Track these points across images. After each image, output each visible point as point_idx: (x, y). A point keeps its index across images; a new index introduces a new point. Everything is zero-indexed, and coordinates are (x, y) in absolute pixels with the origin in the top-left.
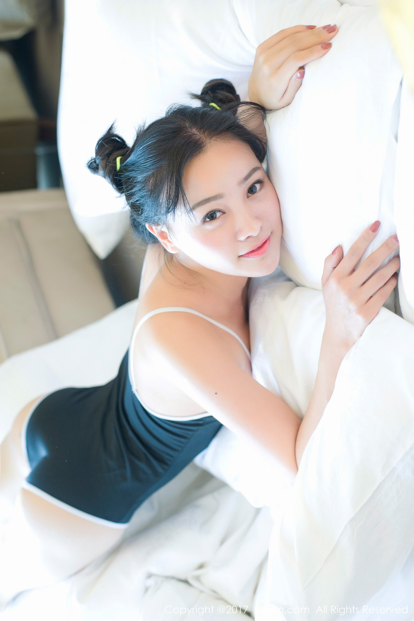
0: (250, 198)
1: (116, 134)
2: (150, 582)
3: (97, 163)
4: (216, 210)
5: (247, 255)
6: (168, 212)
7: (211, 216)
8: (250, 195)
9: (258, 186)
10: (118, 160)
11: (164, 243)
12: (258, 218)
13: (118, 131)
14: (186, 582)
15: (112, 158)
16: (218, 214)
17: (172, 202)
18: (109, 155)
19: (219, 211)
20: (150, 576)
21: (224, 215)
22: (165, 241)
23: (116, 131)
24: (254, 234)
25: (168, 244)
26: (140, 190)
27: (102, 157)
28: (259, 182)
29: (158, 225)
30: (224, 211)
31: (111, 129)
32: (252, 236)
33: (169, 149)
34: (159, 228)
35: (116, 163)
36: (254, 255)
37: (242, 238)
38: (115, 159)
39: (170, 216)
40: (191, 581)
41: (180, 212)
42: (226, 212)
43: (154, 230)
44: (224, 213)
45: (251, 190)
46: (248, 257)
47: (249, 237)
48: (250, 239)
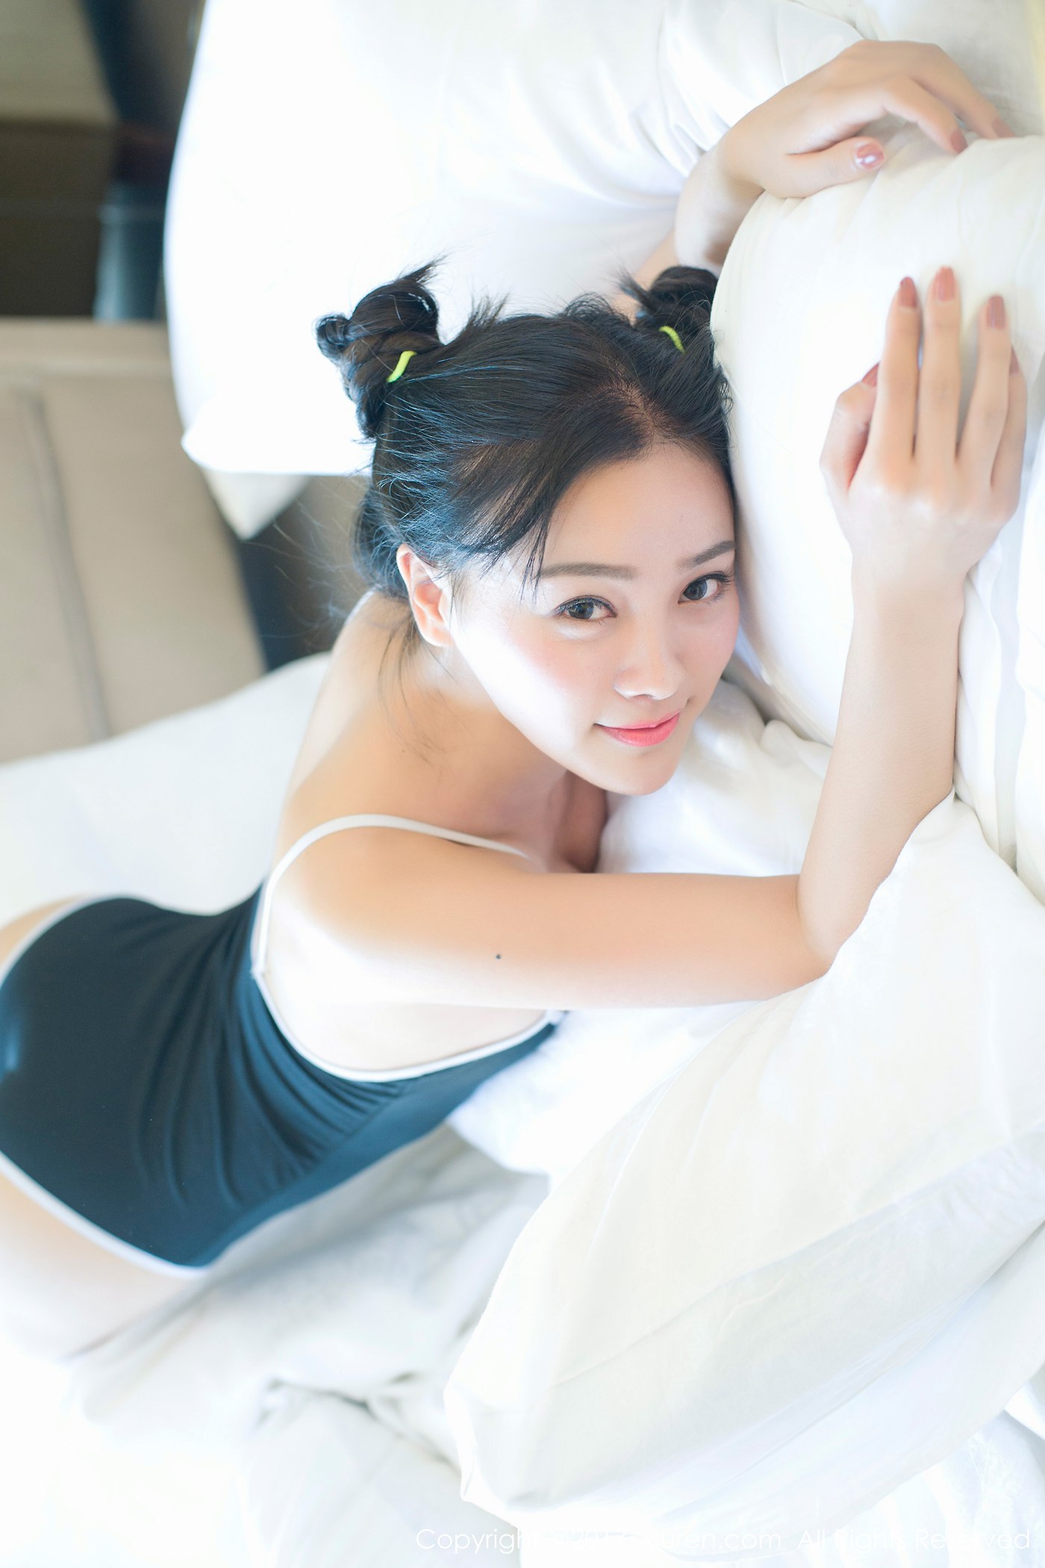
0: (683, 605)
1: (428, 290)
2: (276, 1400)
3: (348, 337)
4: (599, 599)
5: (616, 731)
6: (479, 548)
7: (579, 609)
8: (685, 598)
9: (711, 586)
10: (405, 357)
11: (421, 611)
12: (681, 658)
13: (433, 286)
14: (363, 1405)
15: (392, 343)
16: (598, 612)
17: (507, 531)
18: (386, 335)
19: (607, 606)
20: (276, 1385)
21: (613, 620)
22: (426, 609)
23: (429, 283)
24: (658, 694)
25: (430, 617)
26: (435, 464)
27: (368, 332)
28: (719, 577)
29: (432, 563)
30: (614, 611)
31: (422, 272)
32: (651, 696)
33: (561, 411)
34: (429, 572)
35: (394, 365)
36: (632, 739)
37: (629, 692)
38: (399, 354)
39: (480, 560)
40: (375, 1406)
41: (511, 565)
42: (620, 613)
43: (412, 569)
44: (612, 613)
45: (693, 590)
46: (615, 736)
47: (644, 696)
48: (643, 703)
